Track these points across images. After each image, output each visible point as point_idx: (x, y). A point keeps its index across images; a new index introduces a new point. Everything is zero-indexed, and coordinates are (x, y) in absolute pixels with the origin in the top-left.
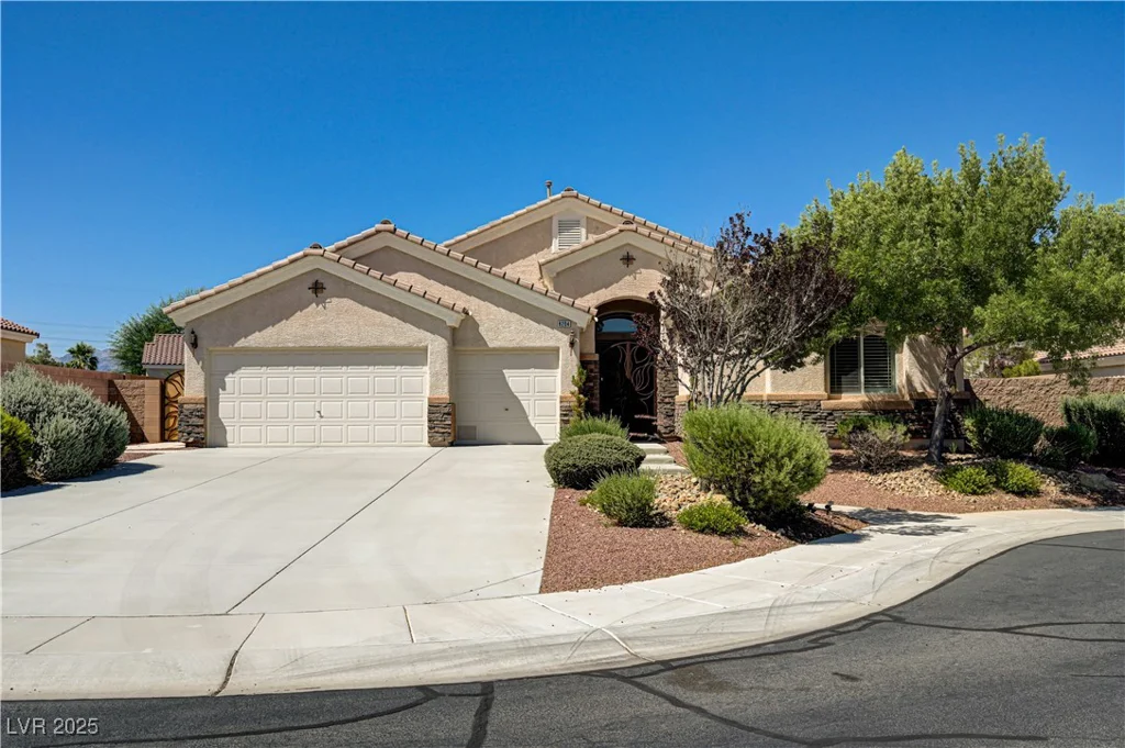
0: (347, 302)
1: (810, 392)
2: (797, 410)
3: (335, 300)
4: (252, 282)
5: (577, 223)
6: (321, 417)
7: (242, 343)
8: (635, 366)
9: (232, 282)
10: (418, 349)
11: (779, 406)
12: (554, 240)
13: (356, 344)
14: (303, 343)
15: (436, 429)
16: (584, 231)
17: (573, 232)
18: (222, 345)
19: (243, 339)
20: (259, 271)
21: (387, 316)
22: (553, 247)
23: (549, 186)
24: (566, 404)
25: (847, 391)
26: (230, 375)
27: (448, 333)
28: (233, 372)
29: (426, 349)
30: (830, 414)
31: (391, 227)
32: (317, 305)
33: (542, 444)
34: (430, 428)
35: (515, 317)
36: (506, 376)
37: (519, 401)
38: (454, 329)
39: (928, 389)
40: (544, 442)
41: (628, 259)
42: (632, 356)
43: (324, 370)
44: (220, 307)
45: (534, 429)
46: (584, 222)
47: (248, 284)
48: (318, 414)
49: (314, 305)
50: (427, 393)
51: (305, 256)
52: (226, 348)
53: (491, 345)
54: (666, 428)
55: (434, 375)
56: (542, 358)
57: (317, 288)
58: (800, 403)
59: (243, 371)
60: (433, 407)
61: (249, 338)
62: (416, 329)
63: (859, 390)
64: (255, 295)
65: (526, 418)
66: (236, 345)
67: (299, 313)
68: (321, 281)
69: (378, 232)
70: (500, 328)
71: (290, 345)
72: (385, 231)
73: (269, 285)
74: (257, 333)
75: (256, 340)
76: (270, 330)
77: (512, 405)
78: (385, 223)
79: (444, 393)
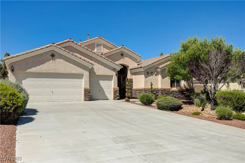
0: (61, 60)
1: (168, 87)
2: (166, 91)
3: (58, 60)
4: (34, 52)
5: (101, 45)
6: (53, 93)
7: (29, 71)
8: (123, 81)
9: (27, 52)
10: (81, 74)
11: (163, 90)
12: (95, 49)
13: (64, 72)
14: (48, 72)
15: (87, 96)
16: (102, 47)
17: (100, 47)
18: (22, 71)
19: (29, 69)
20: (36, 49)
21: (73, 65)
22: (95, 50)
23: (88, 35)
24: (115, 90)
25: (173, 87)
26: (24, 80)
27: (89, 70)
28: (25, 79)
29: (83, 75)
30: (172, 92)
31: (72, 40)
32: (53, 61)
33: (108, 100)
34: (85, 96)
35: (103, 67)
36: (100, 82)
37: (103, 89)
38: (90, 69)
39: (188, 87)
40: (109, 99)
41: (122, 55)
42: (122, 78)
43: (53, 79)
44: (22, 59)
45: (106, 96)
46: (102, 45)
47: (32, 53)
48: (52, 92)
49: (52, 60)
50: (83, 86)
51: (51, 46)
52: (23, 72)
53: (97, 74)
54: (130, 95)
55: (85, 81)
56: (109, 78)
57: (53, 56)
58: (167, 90)
59: (28, 79)
60: (86, 90)
61: (31, 69)
62: (81, 69)
63: (175, 87)
64: (33, 56)
65: (104, 93)
66: (27, 71)
67: (47, 62)
68: (54, 54)
69: (69, 41)
70: (99, 70)
71: (44, 72)
72: (71, 41)
73: (38, 53)
74: (34, 68)
75: (33, 70)
76: (38, 67)
77: (101, 90)
78: (70, 39)
79: (88, 87)
